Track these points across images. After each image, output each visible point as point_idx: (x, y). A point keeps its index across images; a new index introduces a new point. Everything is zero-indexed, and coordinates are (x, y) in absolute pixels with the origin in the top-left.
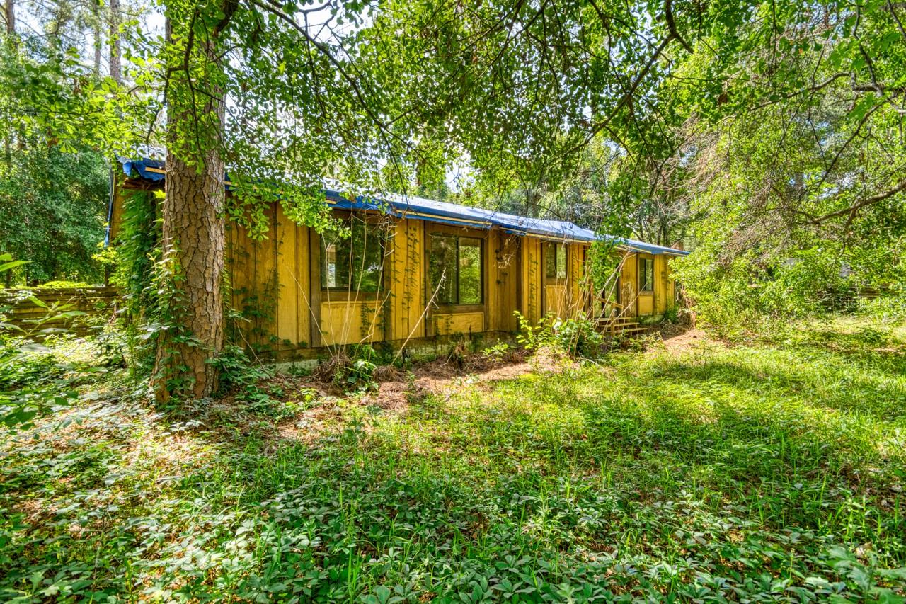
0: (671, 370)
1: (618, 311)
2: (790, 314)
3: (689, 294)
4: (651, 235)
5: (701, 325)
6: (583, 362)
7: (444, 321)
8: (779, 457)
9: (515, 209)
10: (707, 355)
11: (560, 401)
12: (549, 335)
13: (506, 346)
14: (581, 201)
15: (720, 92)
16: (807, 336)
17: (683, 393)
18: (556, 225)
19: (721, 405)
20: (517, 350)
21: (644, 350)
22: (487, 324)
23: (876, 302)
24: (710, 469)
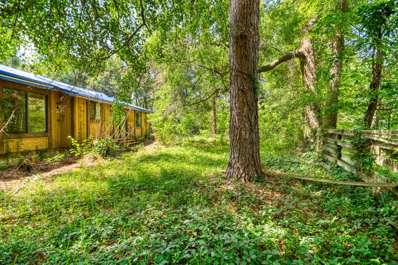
0: (147, 158)
1: (127, 135)
2: (184, 135)
3: (154, 128)
4: (141, 104)
5: (158, 140)
6: (109, 159)
7: (14, 144)
8: (178, 184)
9: (71, 82)
10: (159, 151)
11: (96, 180)
12: (90, 147)
13: (63, 155)
14: (109, 84)
15: (161, 53)
16: (188, 142)
17: (150, 167)
18: (94, 93)
19: (162, 169)
20: (71, 157)
21: (137, 151)
22: (50, 144)
23: (204, 131)
24: (158, 193)
